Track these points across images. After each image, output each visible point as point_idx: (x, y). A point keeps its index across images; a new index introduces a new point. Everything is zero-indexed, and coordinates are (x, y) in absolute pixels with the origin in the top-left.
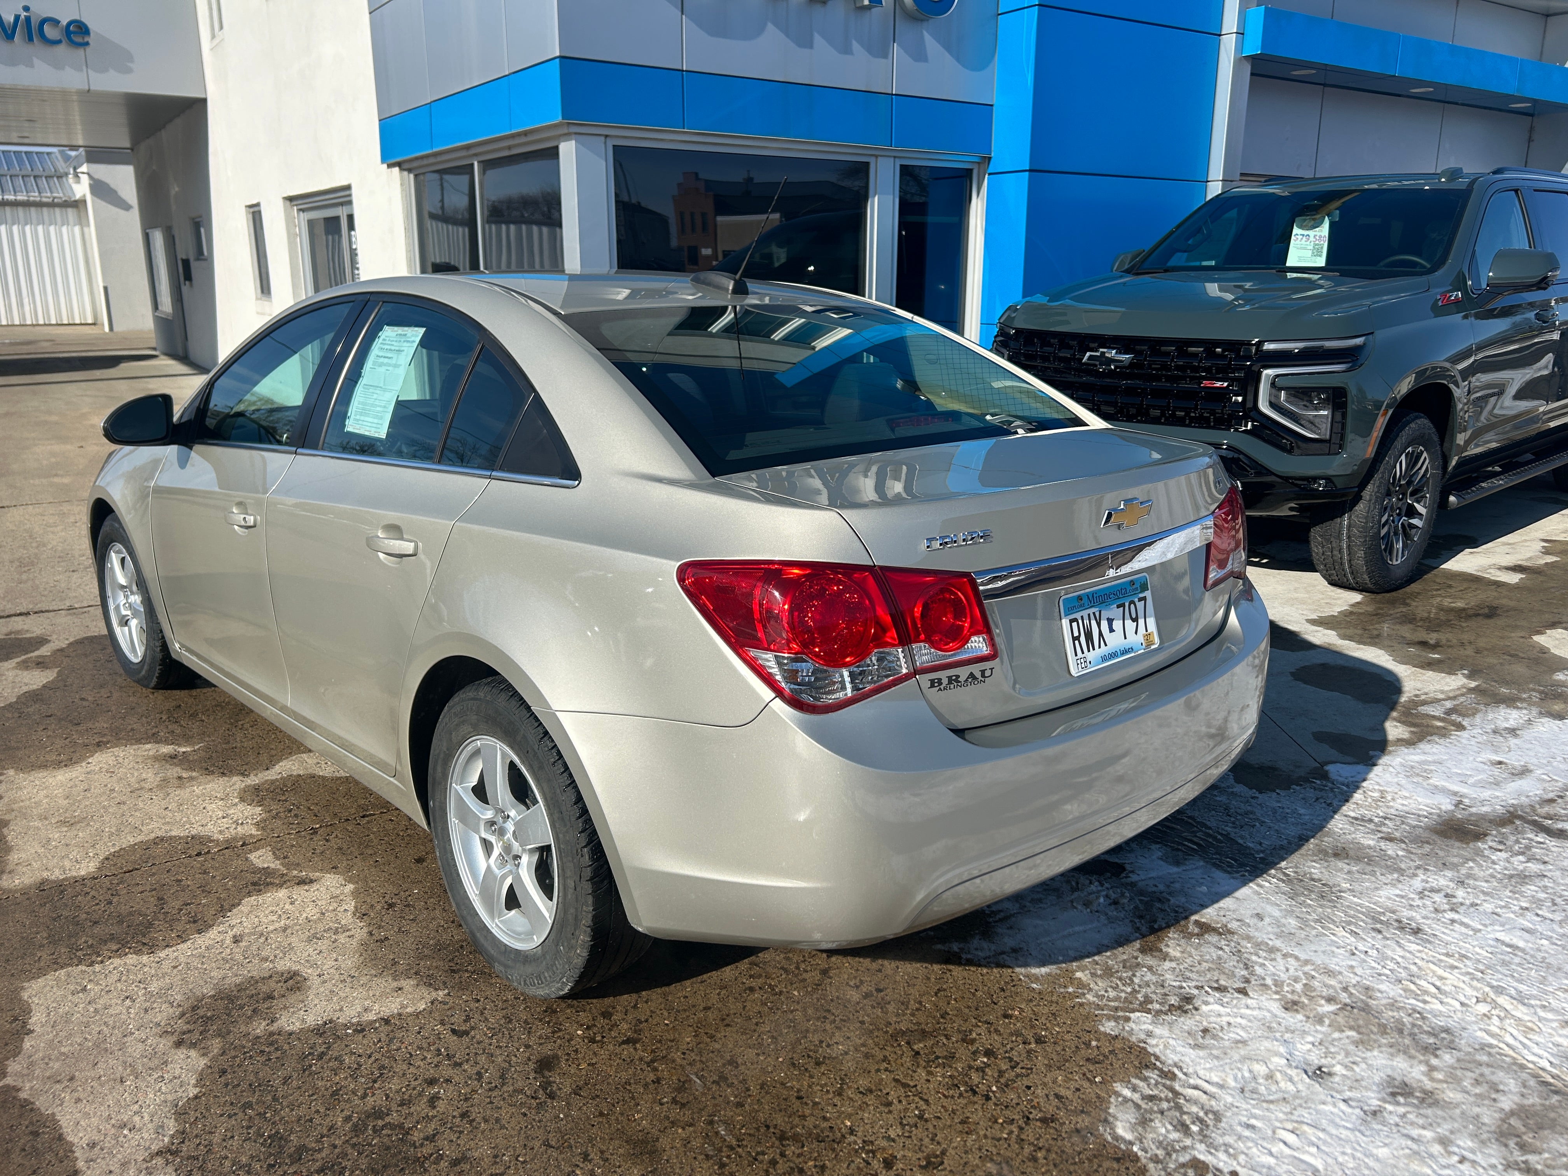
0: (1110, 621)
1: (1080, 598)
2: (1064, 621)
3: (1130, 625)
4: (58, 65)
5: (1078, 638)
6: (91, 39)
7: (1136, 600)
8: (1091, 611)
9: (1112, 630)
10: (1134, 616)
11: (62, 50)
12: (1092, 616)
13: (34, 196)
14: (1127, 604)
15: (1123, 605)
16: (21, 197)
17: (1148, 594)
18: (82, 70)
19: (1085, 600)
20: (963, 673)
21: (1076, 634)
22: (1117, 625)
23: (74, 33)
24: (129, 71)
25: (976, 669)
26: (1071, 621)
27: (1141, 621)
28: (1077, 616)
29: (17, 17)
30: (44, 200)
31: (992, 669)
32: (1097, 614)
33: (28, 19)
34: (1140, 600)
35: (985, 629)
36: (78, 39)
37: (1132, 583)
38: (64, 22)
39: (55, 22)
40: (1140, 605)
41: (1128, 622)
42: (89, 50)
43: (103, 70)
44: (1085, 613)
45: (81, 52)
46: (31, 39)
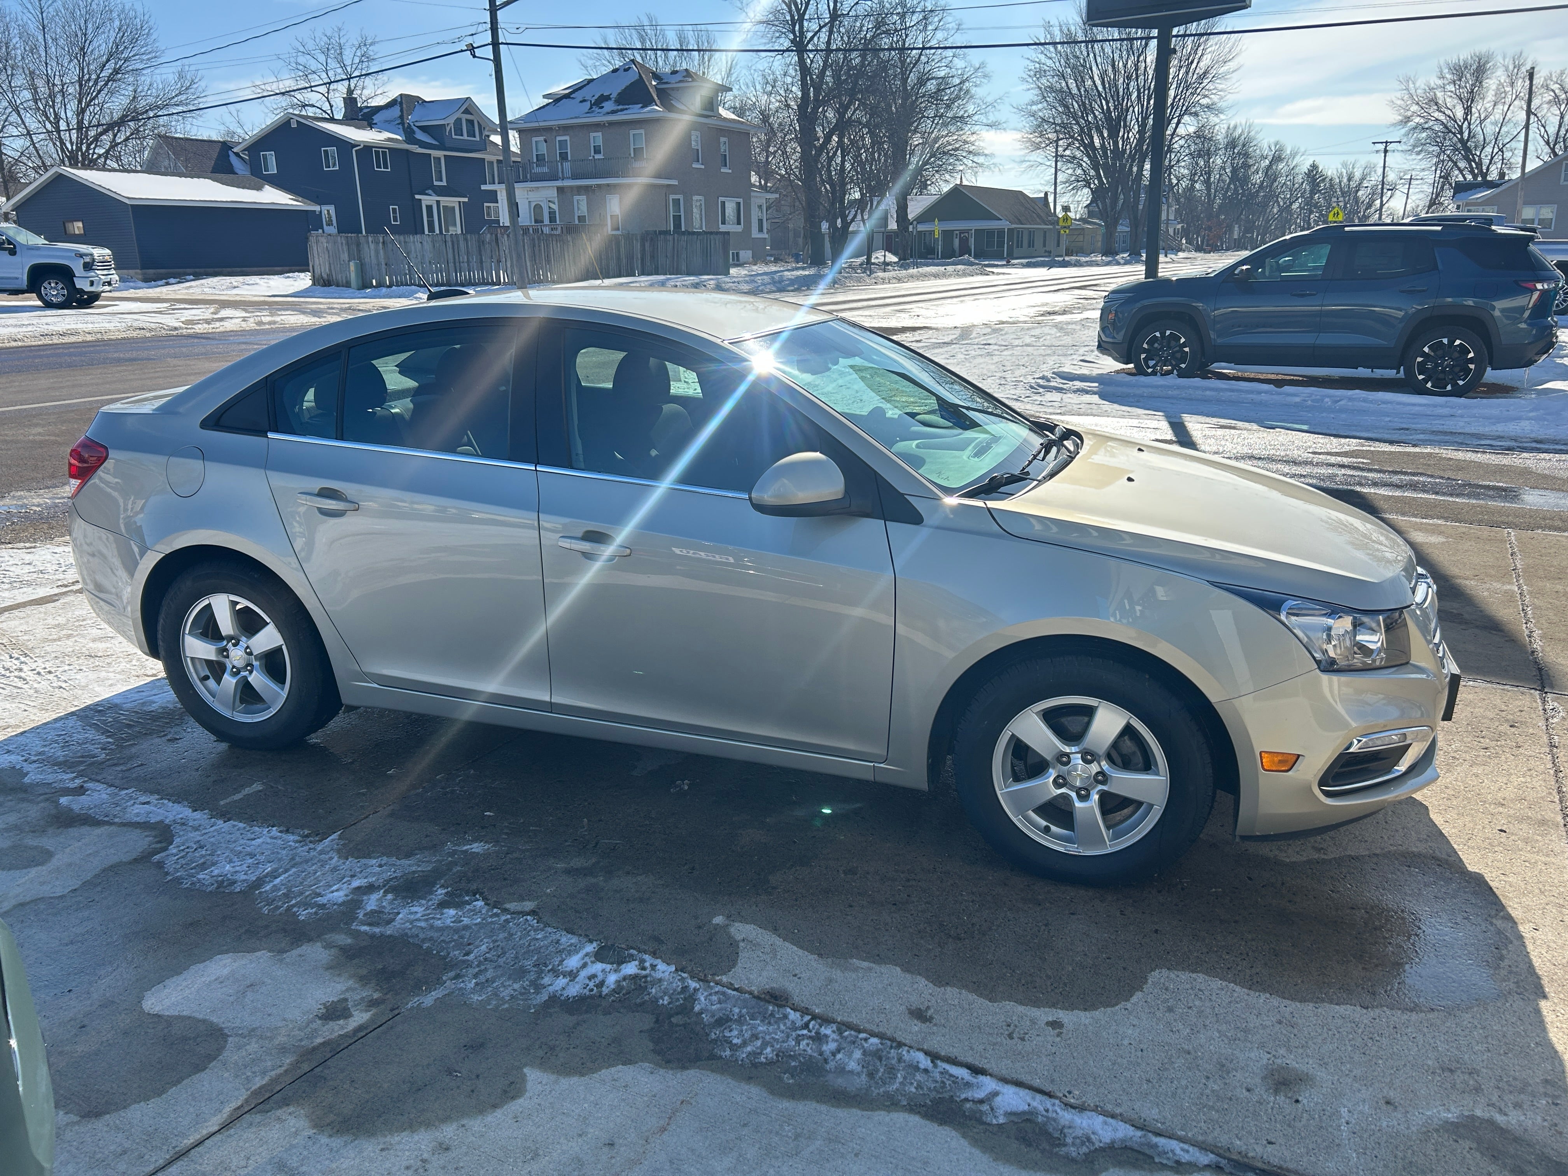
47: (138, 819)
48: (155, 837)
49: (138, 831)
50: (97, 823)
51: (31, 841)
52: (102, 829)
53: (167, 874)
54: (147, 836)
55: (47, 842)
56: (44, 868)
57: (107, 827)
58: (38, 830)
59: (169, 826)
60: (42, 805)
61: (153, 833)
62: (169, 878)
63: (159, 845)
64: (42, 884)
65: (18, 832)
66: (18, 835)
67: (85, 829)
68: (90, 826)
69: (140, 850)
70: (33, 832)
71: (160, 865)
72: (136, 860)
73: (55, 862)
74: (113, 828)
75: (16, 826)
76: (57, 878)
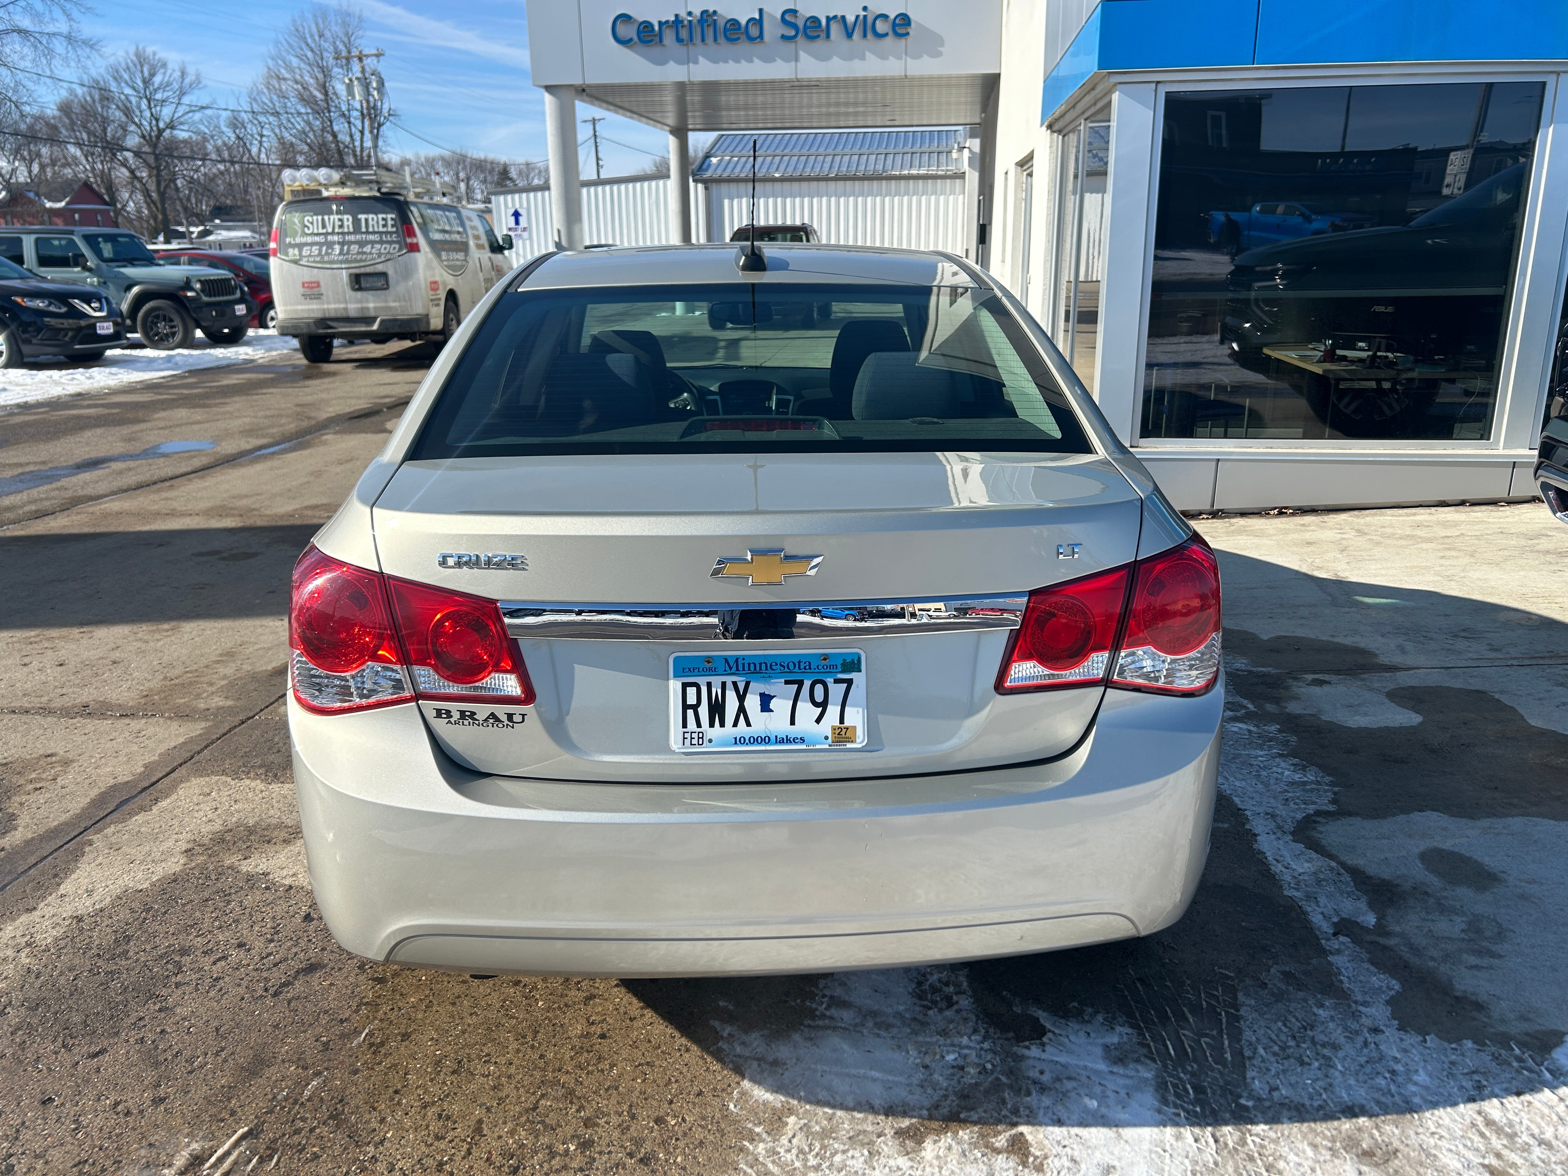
0: (766, 698)
1: (709, 660)
2: (672, 683)
3: (811, 712)
4: (883, 57)
5: (695, 708)
6: (912, 30)
7: (830, 681)
8: (729, 680)
9: (767, 710)
10: (819, 700)
11: (890, 40)
12: (729, 685)
13: (933, 170)
14: (807, 684)
15: (800, 684)
16: (922, 172)
17: (858, 677)
18: (900, 58)
19: (721, 665)
20: (482, 710)
21: (692, 702)
22: (781, 705)
23: (899, 25)
24: (940, 54)
25: (501, 710)
26: (685, 686)
27: (834, 709)
28: (700, 680)
29: (857, 17)
30: (940, 173)
31: (523, 715)
32: (741, 687)
33: (865, 17)
34: (838, 681)
35: (519, 668)
36: (901, 31)
37: (825, 657)
38: (892, 17)
39: (885, 17)
40: (837, 688)
41: (805, 706)
42: (910, 39)
43: (917, 56)
44: (715, 680)
45: (903, 41)
46: (865, 36)
47: (1314, 855)
48: (1315, 829)
49: (1324, 842)
50: (1356, 873)
51: (1434, 882)
52: (1355, 862)
53: (1335, 793)
54: (1321, 833)
55: (1419, 873)
56: (1435, 844)
57: (1349, 862)
58: (1420, 892)
59: (1293, 833)
60: (1398, 929)
61: (1314, 833)
62: (1336, 789)
63: (1318, 819)
64: (1445, 829)
65: (1443, 901)
66: (1445, 898)
67: (1372, 870)
68: (1363, 873)
69: (1339, 822)
70: (1426, 893)
71: (1334, 802)
72: (1350, 815)
73: (1423, 845)
74: (1343, 858)
75: (1442, 912)
76: (1429, 828)
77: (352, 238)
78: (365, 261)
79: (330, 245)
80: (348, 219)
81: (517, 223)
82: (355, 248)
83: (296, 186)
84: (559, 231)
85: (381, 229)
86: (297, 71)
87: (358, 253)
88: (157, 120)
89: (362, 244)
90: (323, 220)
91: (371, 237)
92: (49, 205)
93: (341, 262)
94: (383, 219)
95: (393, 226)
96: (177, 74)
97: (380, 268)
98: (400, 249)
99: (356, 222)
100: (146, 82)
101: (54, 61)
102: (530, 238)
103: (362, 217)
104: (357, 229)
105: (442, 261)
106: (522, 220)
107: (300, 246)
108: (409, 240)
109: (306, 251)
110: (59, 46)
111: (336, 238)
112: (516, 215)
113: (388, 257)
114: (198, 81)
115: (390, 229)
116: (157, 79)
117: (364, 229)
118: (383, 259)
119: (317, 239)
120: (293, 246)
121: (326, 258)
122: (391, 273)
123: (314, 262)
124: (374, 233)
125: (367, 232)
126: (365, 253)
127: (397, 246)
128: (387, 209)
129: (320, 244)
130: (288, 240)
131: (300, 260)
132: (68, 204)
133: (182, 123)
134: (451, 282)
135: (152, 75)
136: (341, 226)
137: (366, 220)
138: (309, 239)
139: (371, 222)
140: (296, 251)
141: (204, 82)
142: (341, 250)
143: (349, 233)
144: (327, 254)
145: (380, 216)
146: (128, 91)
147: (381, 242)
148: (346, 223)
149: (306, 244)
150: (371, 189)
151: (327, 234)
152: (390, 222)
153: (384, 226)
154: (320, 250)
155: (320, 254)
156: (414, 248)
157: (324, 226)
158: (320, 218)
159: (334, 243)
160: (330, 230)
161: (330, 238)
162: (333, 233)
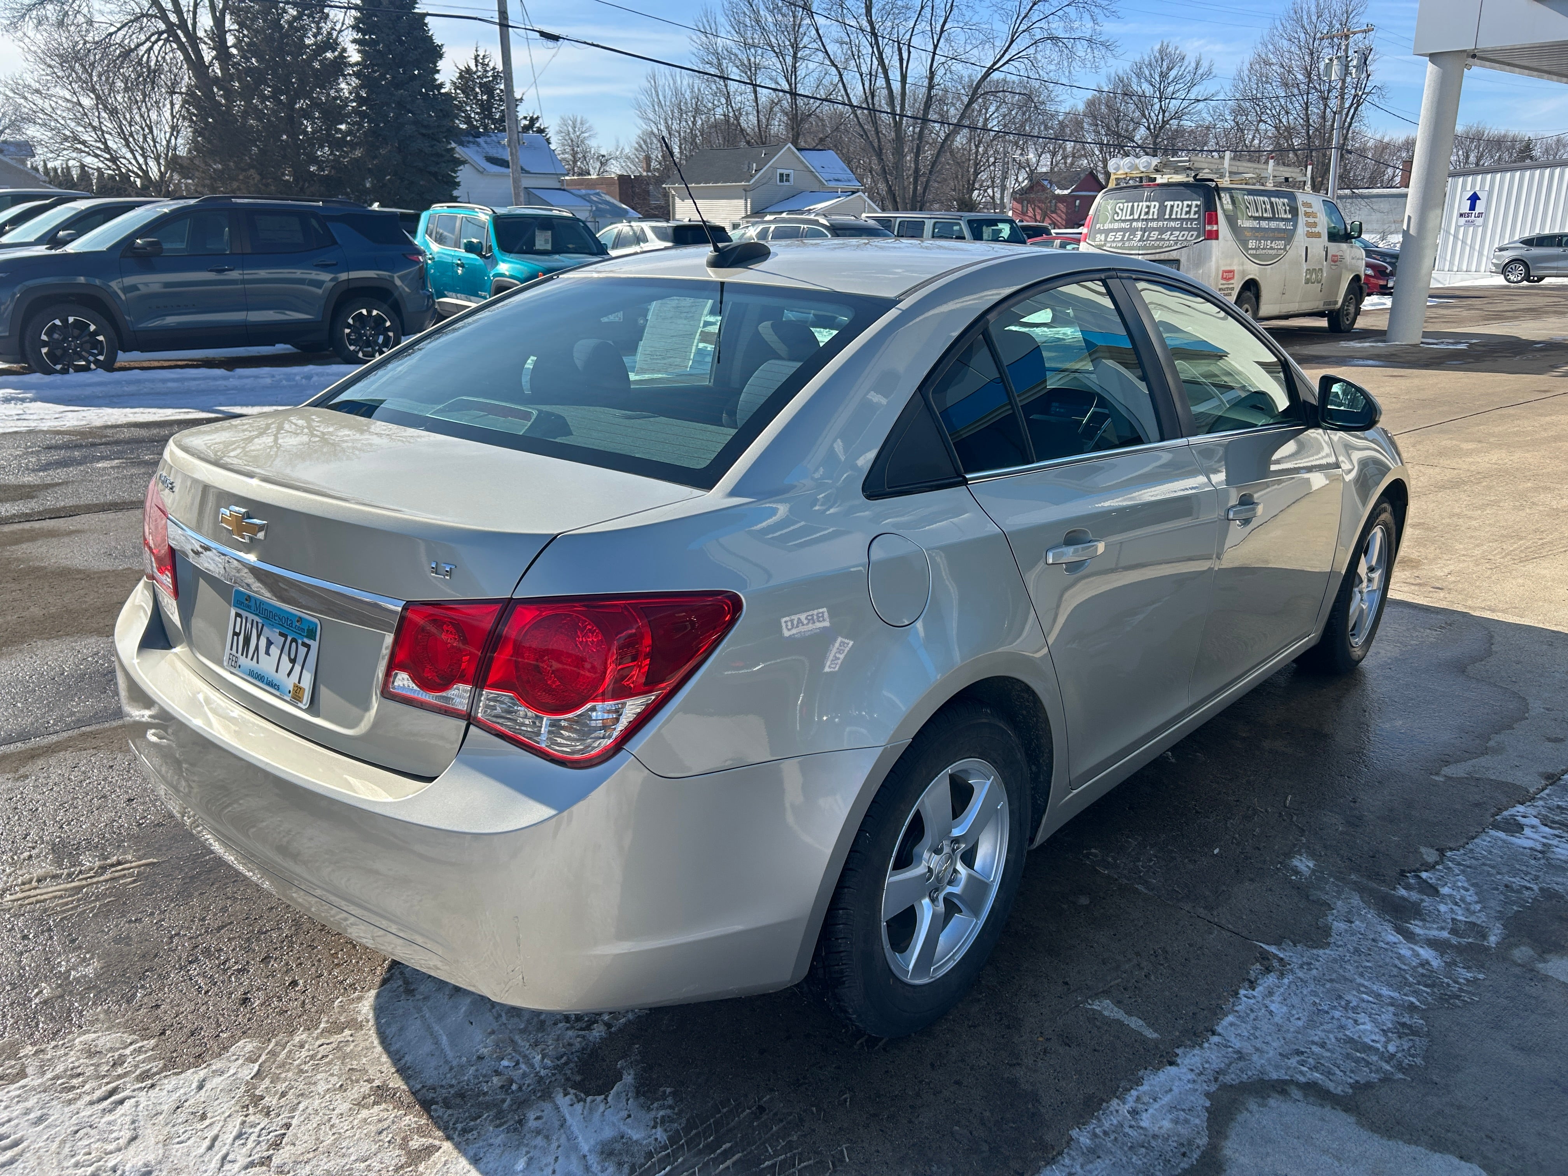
0: (269, 643)
1: (248, 598)
2: (232, 609)
3: (286, 664)
5: (238, 634)
7: (300, 642)
8: (256, 619)
9: (267, 653)
10: (292, 657)
12: (255, 624)
14: (289, 639)
15: (286, 637)
17: (314, 645)
19: (253, 605)
21: (237, 630)
22: (275, 651)
26: (237, 615)
27: (298, 668)
28: (244, 614)
32: (260, 626)
34: (304, 644)
37: (300, 620)
40: (303, 650)
41: (285, 658)
44: (251, 617)
47: (1198, 1120)
49: (1243, 1116)
52: (1235, 1156)
62: (1399, 1076)
63: (1295, 1091)
72: (1349, 1110)
74: (1231, 1144)
77: (1154, 224)
78: (1162, 247)
79: (1133, 231)
80: (1155, 205)
81: (1473, 208)
82: (1155, 235)
83: (1121, 173)
84: (1409, 217)
85: (1183, 216)
86: (1287, 55)
87: (1157, 240)
88: (1164, 112)
89: (1162, 231)
90: (1133, 206)
91: (1172, 224)
92: (1058, 192)
93: (1139, 248)
94: (1188, 206)
95: (1195, 213)
96: (1193, 65)
97: (1174, 255)
98: (1198, 237)
99: (1162, 208)
100: (1163, 76)
101: (1074, 64)
102: (1485, 225)
103: (1169, 204)
104: (1161, 217)
105: (1247, 249)
106: (1480, 206)
107: (1107, 232)
108: (1208, 228)
109: (1111, 237)
110: (1081, 49)
111: (1140, 224)
112: (1474, 198)
113: (1185, 244)
114: (1209, 73)
115: (1192, 216)
116: (1173, 74)
117: (1167, 216)
118: (1179, 246)
119: (1123, 225)
120: (1100, 231)
121: (1127, 244)
122: (1183, 260)
123: (1116, 247)
124: (1176, 219)
125: (1170, 219)
126: (1163, 240)
127: (1195, 233)
128: (1195, 196)
129: (1124, 230)
130: (1098, 226)
131: (1105, 245)
132: (1072, 191)
133: (1186, 114)
134: (1253, 271)
135: (1170, 69)
136: (1147, 213)
137: (1172, 206)
138: (1116, 226)
139: (1175, 209)
140: (1103, 237)
141: (1214, 71)
142: (1143, 236)
143: (1153, 220)
144: (1129, 240)
145: (1186, 203)
146: (1146, 86)
147: (1181, 229)
148: (1152, 210)
149: (1112, 230)
150: (1188, 176)
151: (1134, 220)
152: (1194, 209)
153: (1188, 213)
154: (1124, 236)
155: (1122, 240)
156: (1213, 236)
157: (1132, 213)
158: (1130, 204)
159: (1137, 229)
160: (1136, 217)
161: (1134, 224)
162: (1138, 220)
